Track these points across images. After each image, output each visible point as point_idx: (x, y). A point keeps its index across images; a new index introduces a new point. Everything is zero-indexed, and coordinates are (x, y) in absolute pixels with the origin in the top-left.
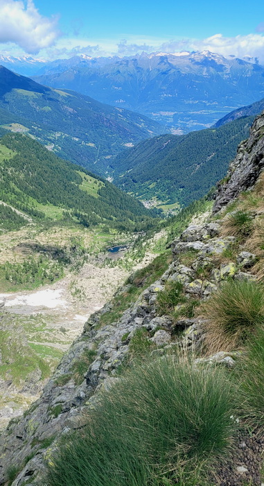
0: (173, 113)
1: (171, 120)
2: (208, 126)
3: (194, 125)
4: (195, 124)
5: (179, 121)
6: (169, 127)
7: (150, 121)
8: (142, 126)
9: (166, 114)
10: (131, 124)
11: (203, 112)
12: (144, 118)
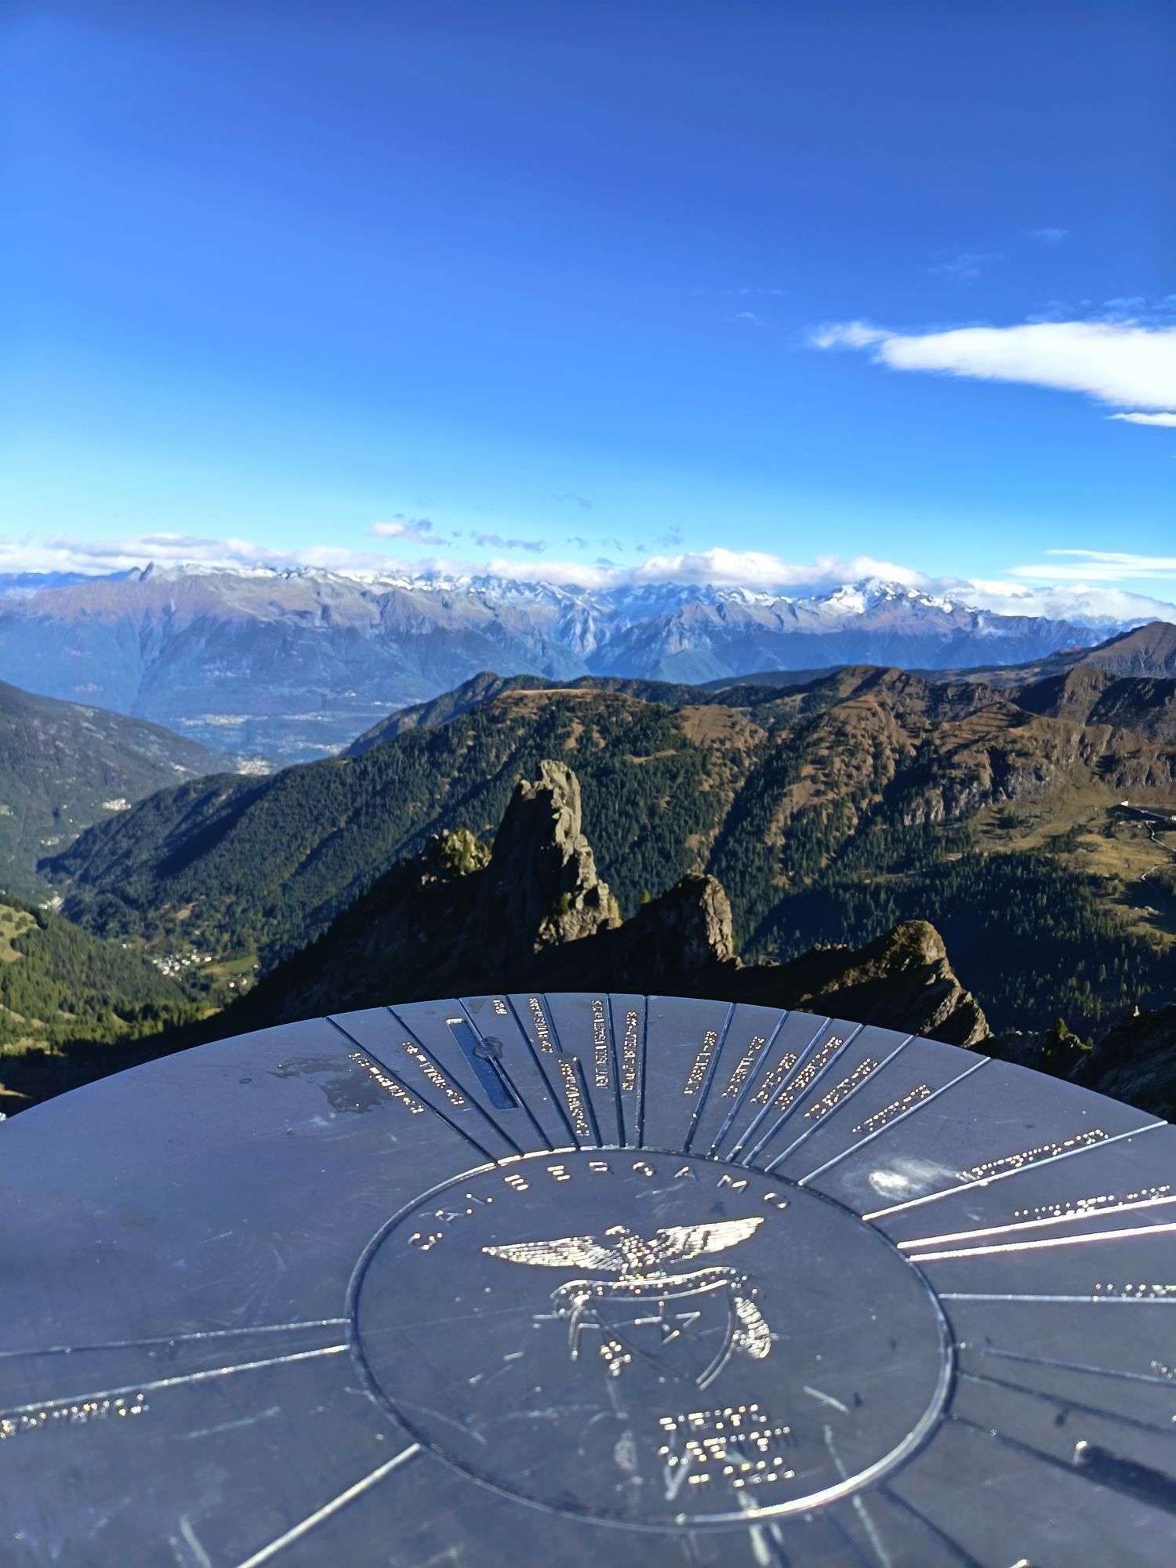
0: (240, 720)
1: (235, 738)
2: (335, 750)
3: (298, 750)
4: (301, 745)
5: (259, 739)
6: (231, 754)
7: (178, 739)
8: (154, 751)
9: (223, 720)
10: (120, 748)
11: (323, 717)
12: (160, 732)
